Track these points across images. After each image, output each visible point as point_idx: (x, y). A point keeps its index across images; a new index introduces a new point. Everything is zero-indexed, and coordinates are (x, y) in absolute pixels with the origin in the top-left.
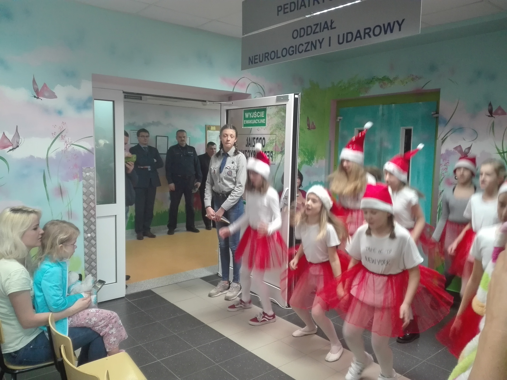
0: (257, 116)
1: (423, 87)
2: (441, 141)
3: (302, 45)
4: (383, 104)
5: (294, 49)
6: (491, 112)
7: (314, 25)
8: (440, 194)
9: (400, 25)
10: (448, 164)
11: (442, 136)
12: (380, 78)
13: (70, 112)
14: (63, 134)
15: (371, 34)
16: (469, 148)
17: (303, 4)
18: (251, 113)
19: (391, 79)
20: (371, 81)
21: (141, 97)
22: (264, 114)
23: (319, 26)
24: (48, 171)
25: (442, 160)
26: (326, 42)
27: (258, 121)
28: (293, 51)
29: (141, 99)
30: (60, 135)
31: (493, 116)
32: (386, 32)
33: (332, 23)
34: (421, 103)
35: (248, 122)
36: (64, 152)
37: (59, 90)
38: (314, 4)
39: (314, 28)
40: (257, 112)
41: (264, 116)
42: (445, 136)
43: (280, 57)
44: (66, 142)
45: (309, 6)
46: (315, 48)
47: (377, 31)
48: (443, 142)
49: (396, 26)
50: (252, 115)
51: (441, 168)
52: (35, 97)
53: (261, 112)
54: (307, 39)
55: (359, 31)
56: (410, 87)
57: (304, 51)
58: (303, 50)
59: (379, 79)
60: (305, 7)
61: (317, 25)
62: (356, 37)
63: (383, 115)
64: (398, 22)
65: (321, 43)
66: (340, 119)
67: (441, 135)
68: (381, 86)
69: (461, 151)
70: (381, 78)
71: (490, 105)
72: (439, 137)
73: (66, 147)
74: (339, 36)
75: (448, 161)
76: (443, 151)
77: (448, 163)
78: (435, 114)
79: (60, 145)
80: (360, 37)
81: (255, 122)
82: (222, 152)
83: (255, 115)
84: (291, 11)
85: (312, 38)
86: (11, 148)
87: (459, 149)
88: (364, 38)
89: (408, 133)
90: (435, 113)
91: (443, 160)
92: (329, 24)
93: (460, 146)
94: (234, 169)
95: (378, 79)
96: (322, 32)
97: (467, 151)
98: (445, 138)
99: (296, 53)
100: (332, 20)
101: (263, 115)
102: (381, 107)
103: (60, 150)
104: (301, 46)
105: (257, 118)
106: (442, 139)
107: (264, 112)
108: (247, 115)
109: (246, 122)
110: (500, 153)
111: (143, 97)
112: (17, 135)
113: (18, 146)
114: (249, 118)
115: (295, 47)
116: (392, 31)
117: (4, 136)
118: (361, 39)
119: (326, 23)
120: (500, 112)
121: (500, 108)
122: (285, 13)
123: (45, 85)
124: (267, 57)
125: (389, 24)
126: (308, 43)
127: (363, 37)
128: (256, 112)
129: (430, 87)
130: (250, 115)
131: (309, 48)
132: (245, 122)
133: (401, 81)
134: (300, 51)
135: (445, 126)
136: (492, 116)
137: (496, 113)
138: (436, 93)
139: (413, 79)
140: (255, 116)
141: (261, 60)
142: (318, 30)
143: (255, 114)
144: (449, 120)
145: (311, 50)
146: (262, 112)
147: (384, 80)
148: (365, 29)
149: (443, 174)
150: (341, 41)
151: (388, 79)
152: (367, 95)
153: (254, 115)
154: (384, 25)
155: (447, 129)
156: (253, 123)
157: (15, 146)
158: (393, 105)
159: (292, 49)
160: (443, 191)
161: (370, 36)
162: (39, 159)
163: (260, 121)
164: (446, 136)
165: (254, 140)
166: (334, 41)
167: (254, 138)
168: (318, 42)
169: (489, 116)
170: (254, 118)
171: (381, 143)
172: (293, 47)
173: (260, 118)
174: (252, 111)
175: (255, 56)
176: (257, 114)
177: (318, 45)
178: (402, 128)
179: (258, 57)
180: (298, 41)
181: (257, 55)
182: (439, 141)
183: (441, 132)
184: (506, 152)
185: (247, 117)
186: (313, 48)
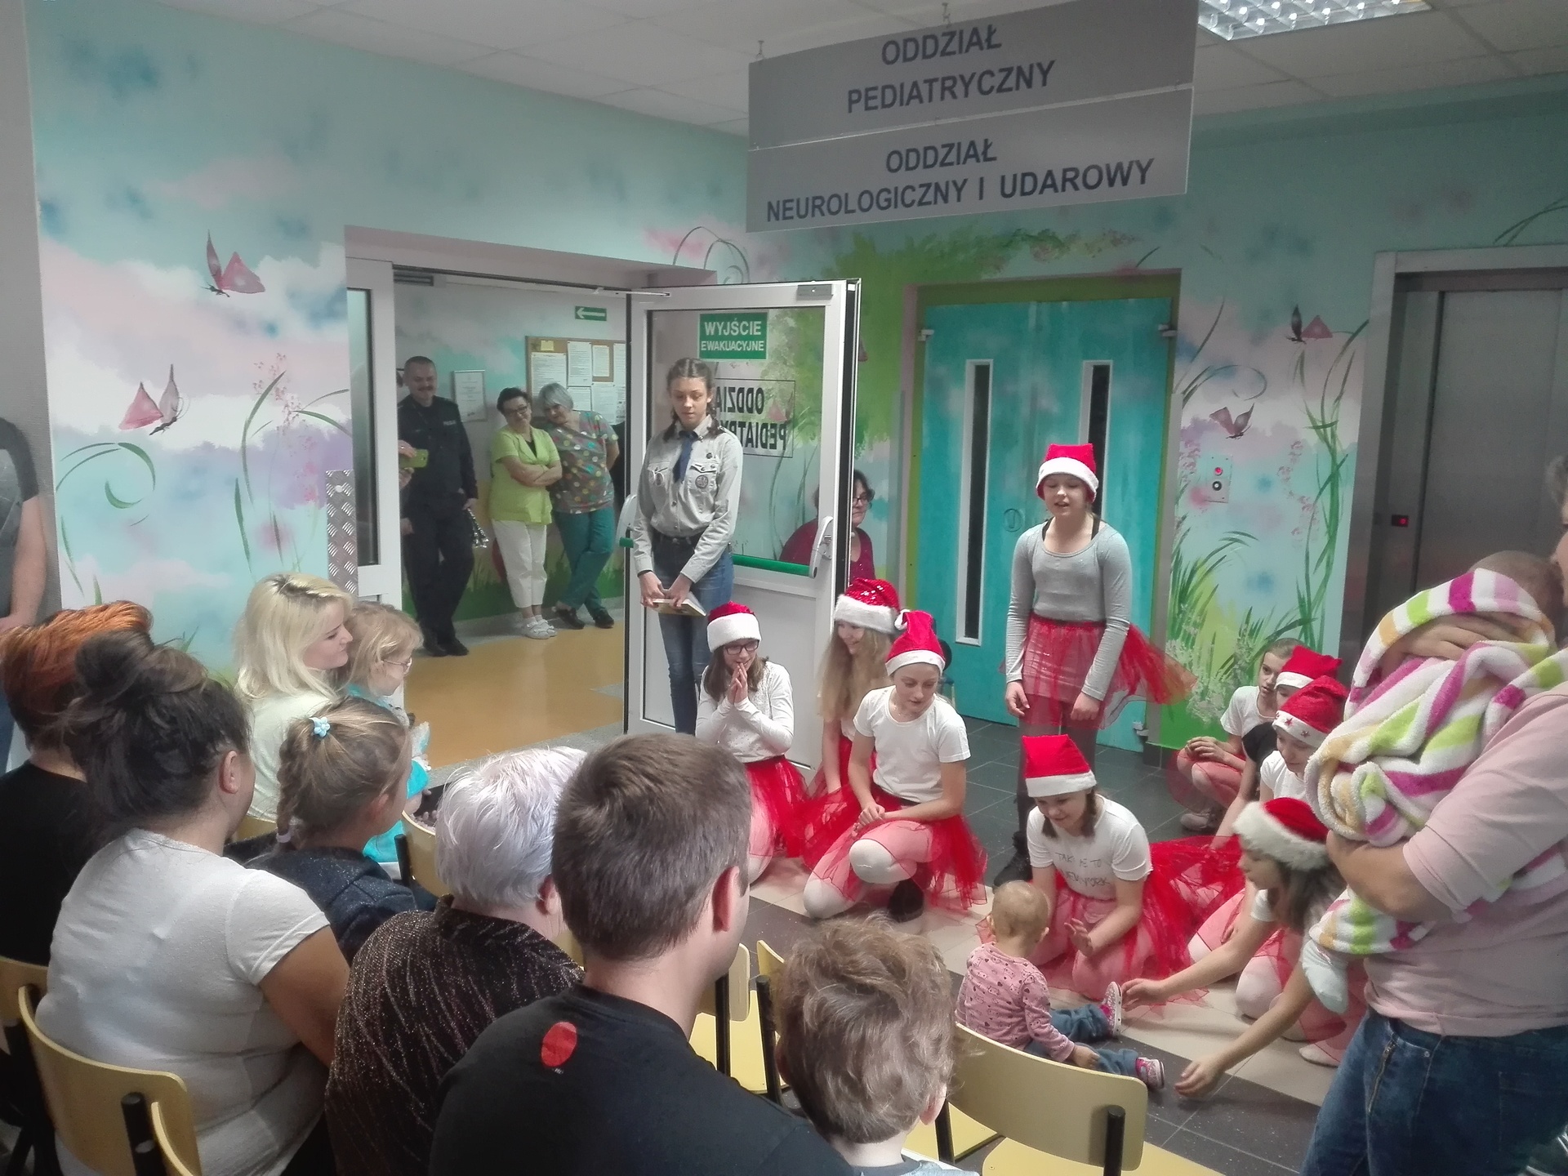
0: (740, 332)
1: (1140, 264)
2: (1182, 397)
3: (912, 188)
4: (1040, 301)
5: (892, 196)
6: (1297, 329)
7: (944, 146)
8: (1178, 526)
9: (1143, 172)
10: (1196, 452)
11: (1184, 385)
12: (1033, 234)
13: (296, 327)
14: (280, 385)
15: (1079, 182)
16: (1247, 415)
17: (915, 93)
18: (723, 323)
19: (1061, 237)
20: (1011, 240)
21: (431, 278)
22: (759, 328)
23: (954, 151)
24: (247, 481)
25: (1182, 444)
26: (971, 189)
27: (742, 346)
28: (888, 200)
29: (431, 284)
30: (271, 389)
31: (1303, 339)
32: (1111, 183)
33: (987, 146)
34: (1131, 301)
35: (713, 346)
36: (284, 430)
37: (269, 270)
38: (942, 98)
39: (942, 152)
40: (740, 321)
41: (759, 333)
42: (1189, 387)
43: (853, 211)
44: (287, 406)
45: (930, 100)
46: (945, 199)
47: (1092, 178)
48: (1186, 399)
49: (1135, 172)
50: (725, 327)
51: (1181, 463)
52: (213, 289)
53: (751, 323)
54: (921, 176)
55: (1050, 174)
56: (1107, 261)
57: (916, 204)
58: (913, 202)
59: (1031, 236)
60: (921, 101)
61: (951, 146)
62: (1044, 186)
63: (1039, 328)
64: (1138, 164)
65: (959, 190)
66: (927, 336)
67: (1181, 381)
68: (1036, 256)
69: (1227, 423)
70: (1035, 233)
71: (1296, 312)
72: (1176, 389)
73: (288, 420)
74: (1003, 178)
75: (1198, 445)
76: (1186, 422)
77: (1197, 449)
78: (1166, 330)
79: (272, 415)
80: (1054, 185)
81: (733, 346)
82: (679, 430)
83: (734, 328)
84: (884, 106)
85: (939, 175)
86: (158, 423)
87: (1222, 417)
88: (1064, 190)
89: (1101, 376)
90: (1166, 327)
91: (1186, 444)
92: (980, 149)
93: (1225, 408)
94: (713, 472)
95: (1028, 237)
96: (961, 165)
97: (1241, 421)
98: (1191, 388)
99: (896, 206)
100: (986, 141)
101: (757, 330)
102: (1033, 308)
103: (272, 427)
104: (910, 190)
105: (740, 337)
106: (1184, 393)
107: (760, 323)
108: (710, 329)
109: (706, 347)
110: (1316, 428)
111: (437, 277)
112: (172, 390)
113: (174, 419)
114: (716, 337)
115: (893, 191)
116: (1125, 181)
117: (143, 394)
118: (1056, 190)
119: (972, 144)
120: (1317, 330)
121: (1317, 321)
122: (867, 108)
123: (236, 259)
124: (819, 207)
125: (1119, 166)
126: (928, 186)
127: (1059, 187)
128: (737, 320)
129: (1157, 263)
130: (720, 328)
131: (930, 197)
132: (703, 346)
133: (1086, 244)
134: (908, 201)
135: (1192, 360)
136: (1299, 340)
137: (1309, 334)
138: (1172, 278)
139: (1116, 242)
140: (735, 331)
141: (802, 212)
142: (952, 158)
143: (735, 325)
144: (1203, 345)
145: (936, 202)
146: (756, 323)
147: (1044, 240)
148: (1065, 171)
149: (1186, 476)
150: (1008, 190)
151: (1054, 238)
152: (998, 276)
153: (731, 329)
154: (1108, 166)
155: (1196, 368)
156: (730, 351)
157: (167, 419)
158: (1064, 303)
159: (884, 195)
160: (1184, 518)
161: (1076, 188)
162: (225, 451)
163: (748, 345)
164: (1194, 386)
165: (730, 395)
166: (993, 188)
167: (732, 390)
168: (951, 186)
169: (1293, 340)
170: (730, 338)
171: (1034, 398)
172: (889, 191)
173: (749, 338)
174: (726, 317)
175: (785, 202)
176: (739, 327)
177: (953, 193)
178: (1085, 362)
179: (794, 205)
180: (902, 179)
181: (792, 201)
182: (1176, 397)
183: (1183, 376)
184: (1331, 425)
185: (710, 333)
186: (940, 198)
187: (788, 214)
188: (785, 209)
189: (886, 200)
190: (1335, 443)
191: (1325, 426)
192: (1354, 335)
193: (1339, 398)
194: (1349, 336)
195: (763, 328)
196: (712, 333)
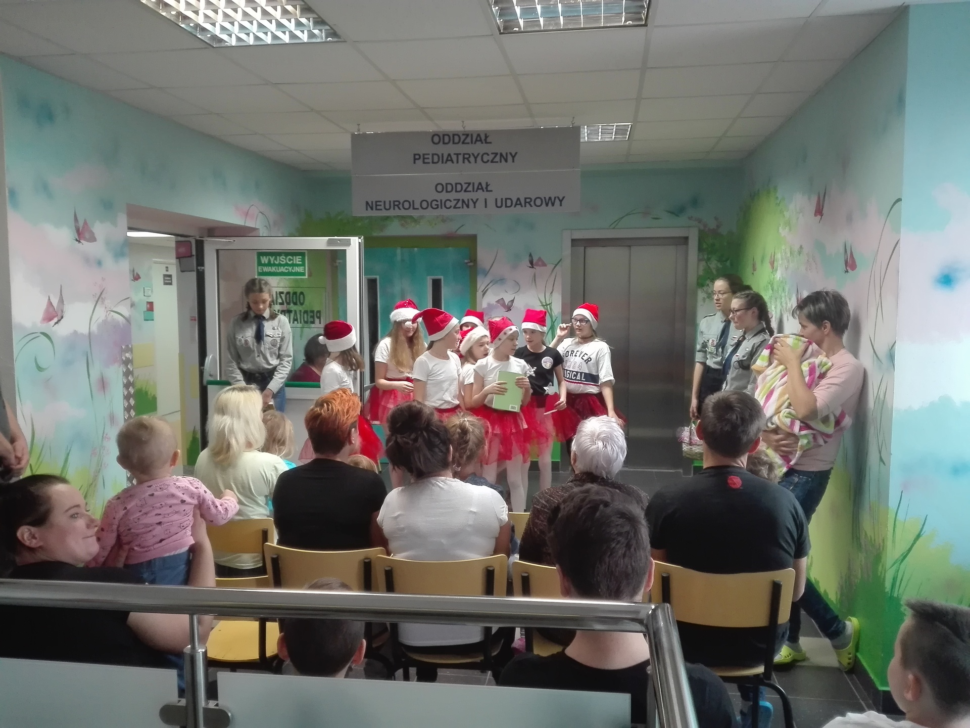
0: (286, 262)
1: (456, 231)
2: (482, 293)
3: (450, 201)
4: (402, 247)
5: (439, 203)
6: (531, 262)
7: (466, 183)
9: (561, 201)
11: (483, 287)
13: (109, 262)
14: (103, 296)
15: (532, 203)
16: (513, 301)
17: (449, 159)
18: (274, 257)
19: (415, 216)
22: (300, 260)
23: (471, 185)
24: (91, 353)
26: (480, 204)
27: (288, 269)
28: (437, 205)
30: (99, 299)
31: (535, 267)
32: (547, 205)
33: (487, 185)
34: (450, 248)
35: (266, 269)
36: (105, 322)
37: (100, 229)
38: (464, 162)
39: (465, 186)
40: (286, 256)
41: (301, 263)
42: (486, 287)
43: (418, 209)
44: (106, 308)
45: (458, 162)
46: (468, 207)
47: (538, 202)
48: (484, 295)
49: (557, 202)
50: (276, 259)
52: (77, 240)
53: (294, 257)
54: (453, 196)
55: (518, 199)
56: (439, 229)
57: (452, 207)
60: (453, 162)
61: (469, 184)
62: (516, 204)
63: (403, 260)
64: (558, 198)
65: (475, 203)
68: (402, 225)
69: (503, 305)
71: (530, 255)
72: (479, 288)
73: (106, 316)
74: (496, 200)
76: (484, 305)
79: (101, 314)
80: (521, 204)
81: (282, 269)
82: (252, 314)
83: (282, 259)
84: (433, 163)
85: (464, 196)
86: (56, 320)
87: (501, 302)
88: (525, 206)
89: (436, 285)
90: (469, 261)
92: (484, 186)
93: (502, 298)
94: (279, 337)
96: (475, 193)
97: (510, 304)
98: (485, 290)
99: (441, 208)
101: (299, 261)
102: (399, 251)
103: (100, 321)
105: (287, 264)
107: (301, 257)
108: (264, 260)
109: (262, 270)
110: (543, 306)
112: (61, 301)
113: (62, 317)
114: (269, 264)
115: (439, 201)
116: (553, 204)
117: (50, 303)
118: (522, 206)
119: (480, 184)
120: (540, 263)
121: (540, 259)
122: (424, 163)
123: (85, 223)
124: (397, 206)
125: (550, 198)
126: (458, 200)
127: (523, 205)
128: (284, 256)
130: (272, 260)
131: (460, 204)
132: (259, 269)
133: (428, 222)
134: (448, 206)
135: (485, 276)
136: (533, 267)
137: (537, 265)
138: (473, 239)
139: (444, 221)
140: (283, 261)
141: (387, 207)
142: (470, 188)
143: (283, 258)
144: (490, 270)
145: (463, 208)
146: (297, 257)
147: (406, 218)
148: (526, 199)
150: (499, 204)
153: (280, 260)
154: (545, 198)
155: (487, 280)
156: (279, 272)
157: (59, 317)
158: (416, 249)
159: (434, 203)
161: (531, 206)
162: (82, 334)
163: (293, 269)
164: (488, 287)
166: (491, 203)
167: (281, 293)
168: (470, 201)
169: (530, 267)
170: (280, 265)
172: (437, 201)
173: (293, 265)
174: (276, 254)
175: (376, 202)
176: (286, 259)
177: (471, 204)
178: (429, 277)
179: (382, 204)
180: (444, 196)
181: (380, 202)
182: (479, 294)
183: (481, 284)
184: (549, 304)
185: (265, 262)
186: (465, 206)
187: (378, 207)
188: (376, 205)
189: (436, 205)
190: (551, 312)
191: (547, 305)
192: (556, 265)
193: (552, 293)
194: (554, 265)
195: (303, 260)
196: (266, 262)
